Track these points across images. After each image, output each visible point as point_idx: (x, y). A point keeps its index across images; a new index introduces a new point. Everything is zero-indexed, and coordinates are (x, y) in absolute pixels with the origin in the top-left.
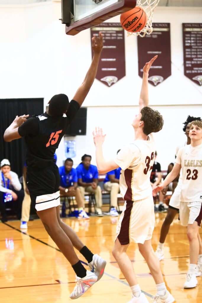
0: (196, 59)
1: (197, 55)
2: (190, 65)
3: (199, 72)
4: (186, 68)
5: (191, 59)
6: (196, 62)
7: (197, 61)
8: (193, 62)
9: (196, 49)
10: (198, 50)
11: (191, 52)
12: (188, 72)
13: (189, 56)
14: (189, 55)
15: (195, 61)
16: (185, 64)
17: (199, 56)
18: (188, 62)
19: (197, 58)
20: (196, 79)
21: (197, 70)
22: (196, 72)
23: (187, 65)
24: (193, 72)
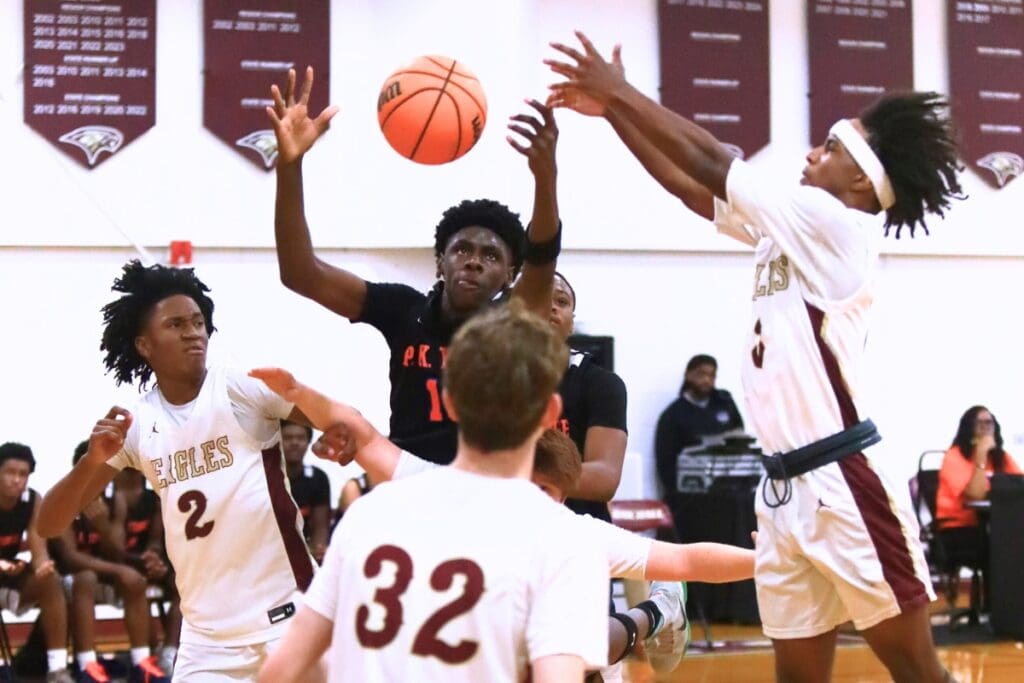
0: (78, 58)
1: (79, 39)
2: (51, 83)
3: (86, 110)
4: (32, 96)
5: (55, 57)
6: (73, 71)
7: (80, 65)
8: (62, 71)
9: (80, 14)
10: (86, 20)
11: (56, 25)
12: (39, 109)
13: (49, 45)
14: (45, 37)
15: (70, 64)
16: (28, 75)
17: (86, 46)
18: (39, 69)
19: (78, 52)
20: (72, 142)
21: (80, 104)
22: (74, 109)
23: (38, 83)
24: (63, 109)
